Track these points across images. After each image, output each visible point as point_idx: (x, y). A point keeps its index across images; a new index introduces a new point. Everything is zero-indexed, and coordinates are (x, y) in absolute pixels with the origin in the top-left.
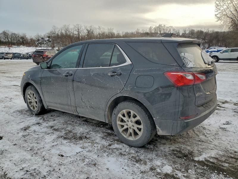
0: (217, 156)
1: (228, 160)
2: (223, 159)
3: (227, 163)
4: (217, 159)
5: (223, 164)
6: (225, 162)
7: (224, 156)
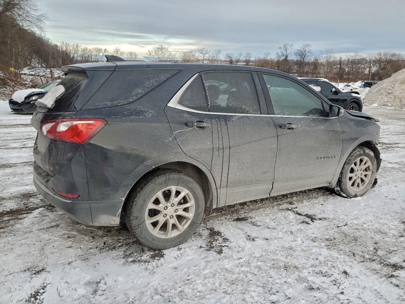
0: (20, 221)
1: (6, 223)
2: (12, 222)
3: (6, 221)
4: (20, 219)
5: (10, 218)
6: (9, 220)
7: (12, 225)
